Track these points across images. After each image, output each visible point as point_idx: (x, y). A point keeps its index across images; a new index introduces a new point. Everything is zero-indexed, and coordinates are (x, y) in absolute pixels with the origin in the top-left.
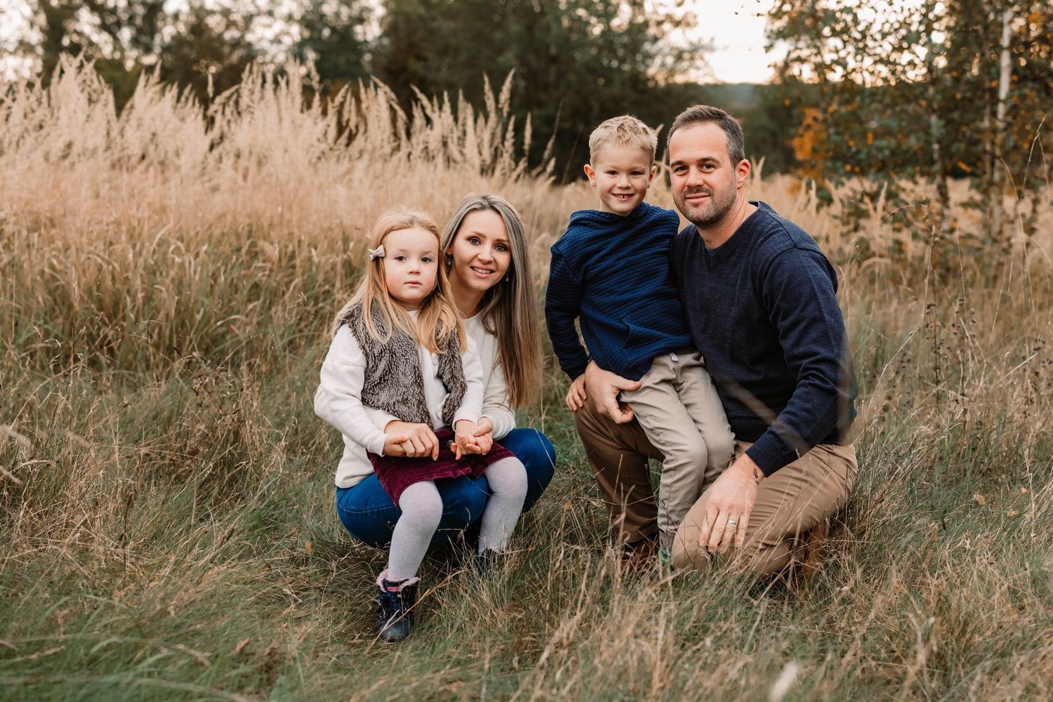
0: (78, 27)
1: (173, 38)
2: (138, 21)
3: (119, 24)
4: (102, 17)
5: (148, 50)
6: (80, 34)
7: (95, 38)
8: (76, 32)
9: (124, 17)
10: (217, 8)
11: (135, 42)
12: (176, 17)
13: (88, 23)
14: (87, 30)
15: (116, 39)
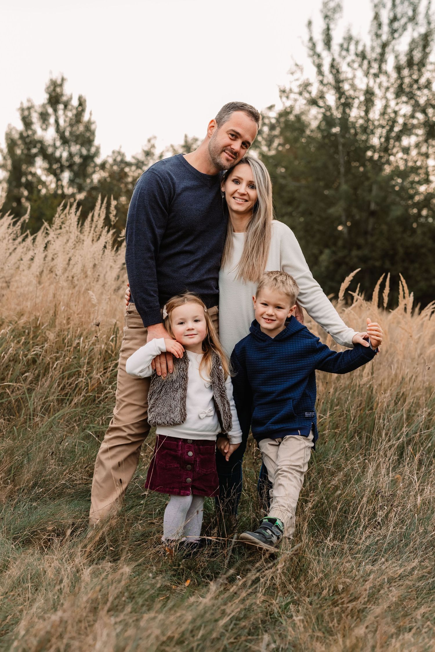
0: (33, 170)
1: (99, 181)
2: (76, 168)
3: (62, 169)
4: (50, 164)
5: (80, 189)
6: (34, 175)
7: (44, 178)
8: (31, 173)
9: (66, 164)
10: (133, 161)
11: (72, 182)
12: (103, 166)
13: (40, 167)
14: (39, 172)
15: (58, 179)
